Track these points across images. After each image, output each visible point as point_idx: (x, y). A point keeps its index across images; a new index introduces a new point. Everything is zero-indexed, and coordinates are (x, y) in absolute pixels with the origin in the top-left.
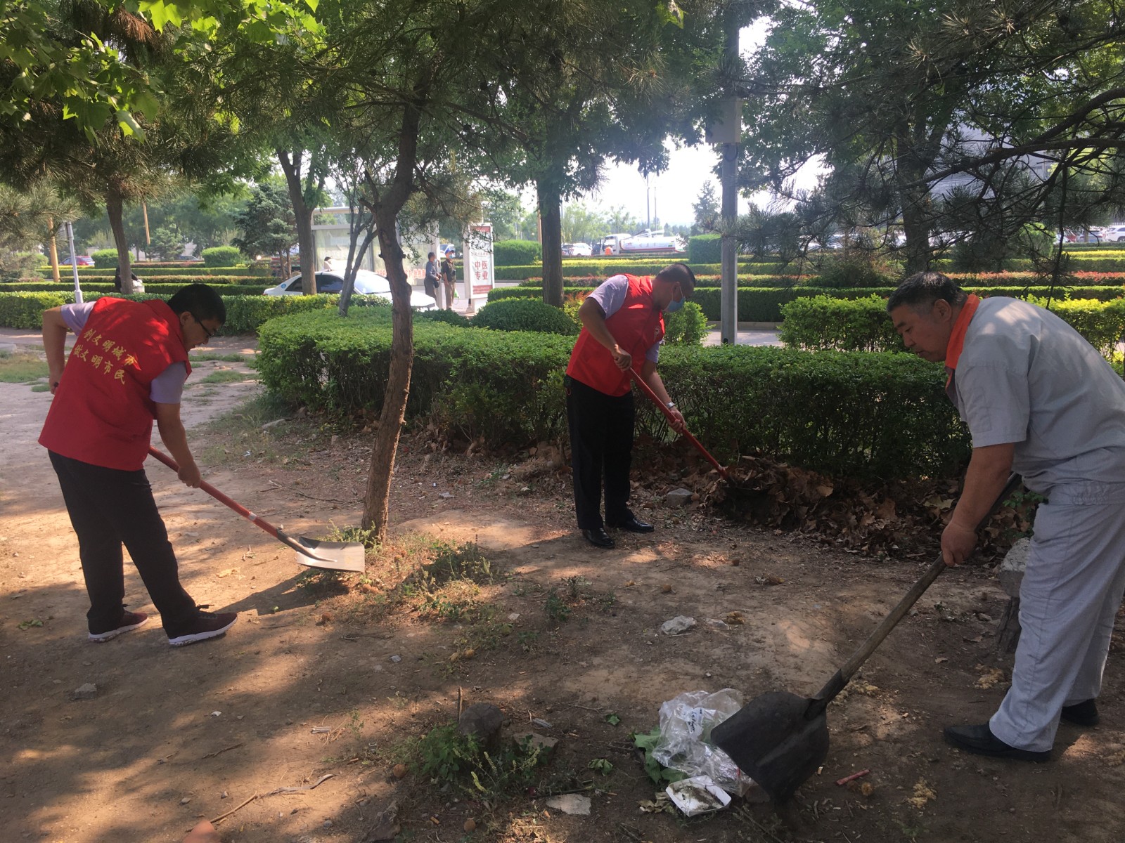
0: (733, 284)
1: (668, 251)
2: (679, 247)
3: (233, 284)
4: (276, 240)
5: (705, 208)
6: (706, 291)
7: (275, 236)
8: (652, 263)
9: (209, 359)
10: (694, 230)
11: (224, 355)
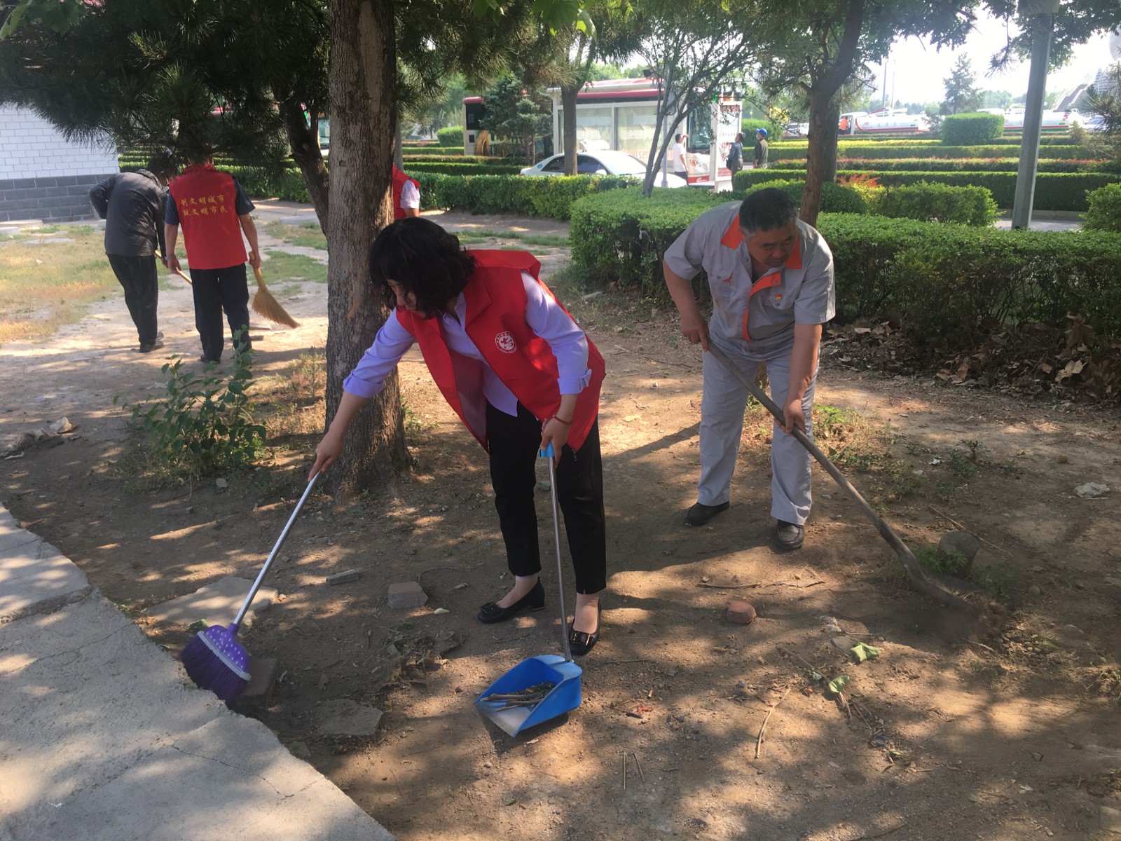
0: (1033, 168)
1: (911, 132)
2: (924, 127)
3: (480, 164)
4: (523, 120)
5: (958, 83)
6: (978, 175)
7: (523, 116)
8: (900, 144)
9: (487, 235)
10: (944, 109)
11: (500, 233)
